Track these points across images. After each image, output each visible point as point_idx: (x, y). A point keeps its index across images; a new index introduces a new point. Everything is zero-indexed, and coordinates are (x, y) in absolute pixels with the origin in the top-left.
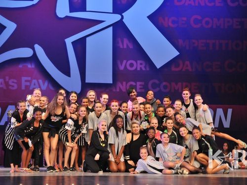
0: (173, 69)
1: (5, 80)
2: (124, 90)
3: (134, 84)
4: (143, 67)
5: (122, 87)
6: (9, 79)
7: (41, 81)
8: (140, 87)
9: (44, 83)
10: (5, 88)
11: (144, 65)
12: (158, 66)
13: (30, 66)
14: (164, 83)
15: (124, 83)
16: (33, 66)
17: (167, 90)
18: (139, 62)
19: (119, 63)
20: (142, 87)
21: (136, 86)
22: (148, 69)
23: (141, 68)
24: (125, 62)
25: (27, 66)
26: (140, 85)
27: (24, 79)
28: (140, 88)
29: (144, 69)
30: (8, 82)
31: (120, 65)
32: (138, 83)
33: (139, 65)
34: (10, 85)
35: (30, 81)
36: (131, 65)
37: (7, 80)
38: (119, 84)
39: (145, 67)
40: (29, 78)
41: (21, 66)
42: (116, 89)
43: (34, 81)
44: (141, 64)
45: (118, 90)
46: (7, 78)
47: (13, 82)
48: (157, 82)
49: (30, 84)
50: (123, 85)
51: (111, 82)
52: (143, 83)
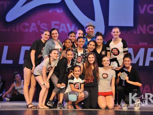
1: (37, 24)
2: (144, 33)
5: (143, 29)
6: (40, 24)
7: (68, 25)
9: (71, 27)
10: (37, 31)
13: (59, 11)
15: (145, 26)
16: (62, 11)
19: (140, 7)
25: (56, 11)
27: (53, 23)
30: (40, 26)
34: (42, 29)
35: (59, 25)
37: (39, 24)
38: (140, 27)
40: (58, 22)
41: (50, 11)
43: (63, 25)
45: (138, 32)
46: (39, 22)
47: (44, 26)
49: (59, 28)
50: (143, 28)
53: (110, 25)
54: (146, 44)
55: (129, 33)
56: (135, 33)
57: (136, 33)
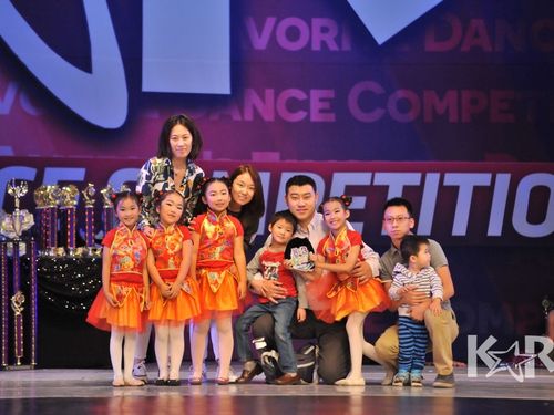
0: (431, 45)
2: (269, 117)
3: (299, 95)
4: (329, 39)
5: (264, 104)
8: (321, 105)
11: (333, 32)
12: (381, 36)
14: (400, 94)
15: (269, 93)
17: (411, 116)
18: (317, 23)
19: (251, 25)
20: (327, 105)
21: (307, 102)
22: (347, 46)
23: (324, 44)
24: (270, 22)
26: (322, 100)
28: (321, 111)
29: (333, 47)
31: (256, 34)
32: (316, 94)
33: (318, 34)
36: (293, 34)
38: (252, 98)
39: (338, 41)
42: (242, 113)
44: (324, 30)
45: (249, 116)
48: (375, 87)
50: (263, 99)
51: (224, 88)
52: (330, 94)
53: (146, 87)
54: (274, 157)
55: (214, 117)
56: (237, 117)
57: (239, 118)
